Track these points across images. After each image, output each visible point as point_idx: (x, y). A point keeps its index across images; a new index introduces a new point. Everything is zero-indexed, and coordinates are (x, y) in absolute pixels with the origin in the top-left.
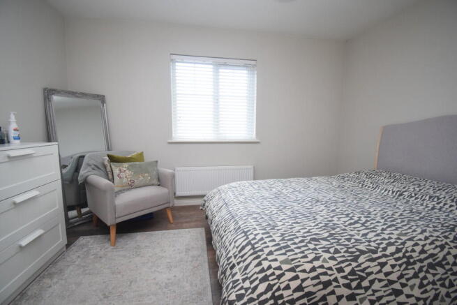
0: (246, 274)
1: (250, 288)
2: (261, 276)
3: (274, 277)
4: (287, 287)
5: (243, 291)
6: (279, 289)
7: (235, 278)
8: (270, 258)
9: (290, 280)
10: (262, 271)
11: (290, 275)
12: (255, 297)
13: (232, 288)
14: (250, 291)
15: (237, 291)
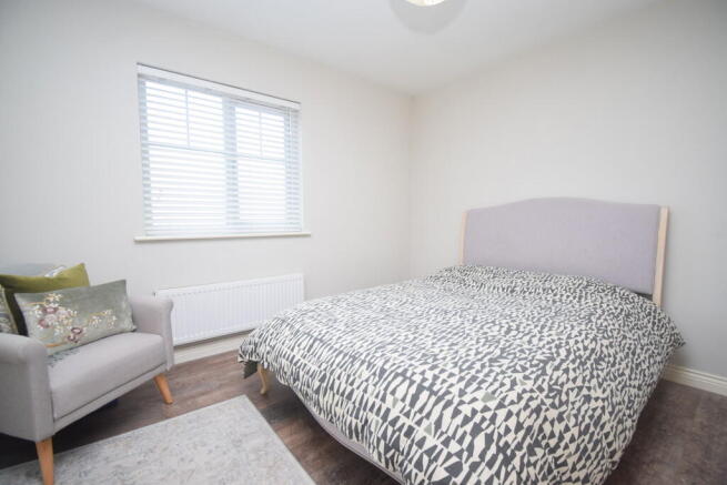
0: (442, 433)
1: (462, 451)
2: (469, 427)
3: (487, 422)
4: (508, 430)
5: (454, 460)
6: (500, 436)
7: (427, 446)
8: (467, 398)
9: (506, 420)
10: (466, 420)
11: (502, 413)
12: (478, 460)
13: (430, 462)
14: (465, 454)
15: (444, 462)
